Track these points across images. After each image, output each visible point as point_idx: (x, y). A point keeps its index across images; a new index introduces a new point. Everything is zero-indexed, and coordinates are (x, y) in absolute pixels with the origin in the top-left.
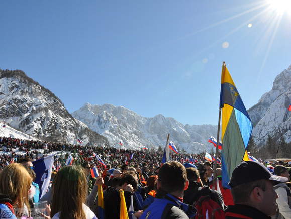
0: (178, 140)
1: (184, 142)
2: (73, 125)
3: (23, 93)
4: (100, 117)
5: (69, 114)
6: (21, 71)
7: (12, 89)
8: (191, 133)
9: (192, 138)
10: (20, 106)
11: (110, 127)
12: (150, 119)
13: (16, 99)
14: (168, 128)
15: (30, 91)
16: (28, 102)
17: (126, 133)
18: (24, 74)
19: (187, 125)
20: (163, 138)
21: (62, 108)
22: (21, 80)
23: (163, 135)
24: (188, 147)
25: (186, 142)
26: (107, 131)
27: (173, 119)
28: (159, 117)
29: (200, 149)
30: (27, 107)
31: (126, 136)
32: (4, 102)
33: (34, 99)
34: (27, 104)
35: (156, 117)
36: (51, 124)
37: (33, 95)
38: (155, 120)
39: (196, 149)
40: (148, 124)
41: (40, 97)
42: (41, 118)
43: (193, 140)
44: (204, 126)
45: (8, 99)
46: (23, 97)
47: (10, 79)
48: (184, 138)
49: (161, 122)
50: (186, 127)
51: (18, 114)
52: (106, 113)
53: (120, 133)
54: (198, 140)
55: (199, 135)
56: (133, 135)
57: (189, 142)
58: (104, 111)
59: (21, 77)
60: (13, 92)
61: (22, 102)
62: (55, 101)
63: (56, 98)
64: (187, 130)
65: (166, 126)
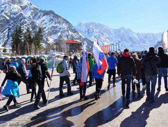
0: (132, 42)
1: (136, 43)
2: (78, 36)
3: (56, 23)
4: (88, 30)
5: (76, 31)
6: (52, 11)
7: (50, 21)
8: (140, 38)
9: (141, 41)
10: (56, 29)
11: (95, 35)
12: (116, 30)
13: (53, 26)
14: (127, 35)
15: (59, 22)
16: (59, 27)
17: (103, 38)
18: (54, 12)
19: (138, 33)
20: (124, 41)
21: (73, 28)
22: (53, 16)
23: (124, 39)
24: (138, 46)
25: (137, 43)
26: (93, 38)
27: (130, 29)
28: (122, 28)
29: (145, 48)
30: (59, 30)
31: (103, 40)
32: (48, 28)
33: (61, 26)
34: (59, 28)
35: (120, 29)
36: (71, 38)
37: (61, 24)
38: (119, 30)
39: (143, 47)
40: (115, 33)
41: (64, 25)
42: (66, 35)
43: (142, 42)
44: (148, 34)
45: (50, 26)
46: (56, 25)
47: (48, 16)
48: (135, 41)
49: (123, 31)
50: (138, 34)
51: (55, 33)
52: (92, 27)
53: (100, 38)
54: (144, 42)
55: (145, 39)
56: (107, 39)
57: (139, 43)
58: (91, 26)
59: (53, 14)
60: (51, 22)
61: (56, 28)
62: (69, 25)
63: (70, 23)
64: (138, 36)
65: (126, 34)
